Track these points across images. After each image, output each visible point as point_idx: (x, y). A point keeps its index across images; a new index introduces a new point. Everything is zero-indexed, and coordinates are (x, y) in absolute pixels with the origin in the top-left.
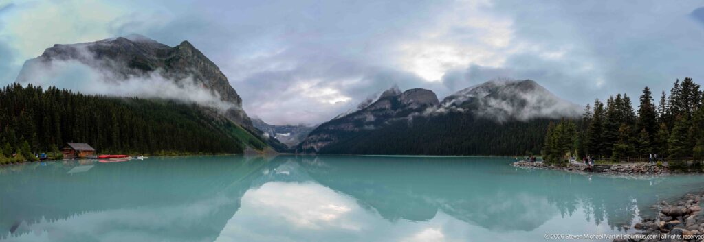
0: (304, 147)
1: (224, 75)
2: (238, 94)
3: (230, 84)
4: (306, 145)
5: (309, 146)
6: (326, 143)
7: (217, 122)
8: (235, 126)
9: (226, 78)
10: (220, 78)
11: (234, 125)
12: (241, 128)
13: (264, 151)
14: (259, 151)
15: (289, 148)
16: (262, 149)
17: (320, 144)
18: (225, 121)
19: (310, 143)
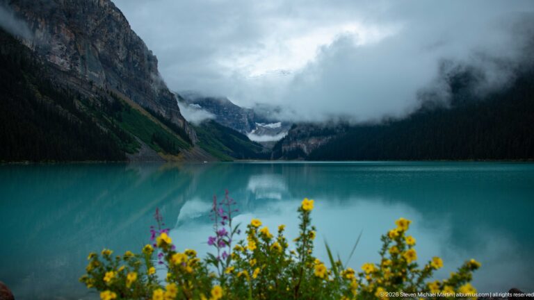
0: (285, 148)
1: (119, 11)
2: (149, 49)
3: (132, 28)
4: (289, 144)
5: (293, 145)
6: (325, 140)
7: (86, 102)
8: (128, 109)
9: (122, 15)
10: (110, 16)
11: (130, 107)
12: (145, 113)
13: (181, 156)
14: (169, 157)
15: (264, 151)
16: (177, 153)
17: (312, 142)
18: (110, 100)
19: (295, 139)
